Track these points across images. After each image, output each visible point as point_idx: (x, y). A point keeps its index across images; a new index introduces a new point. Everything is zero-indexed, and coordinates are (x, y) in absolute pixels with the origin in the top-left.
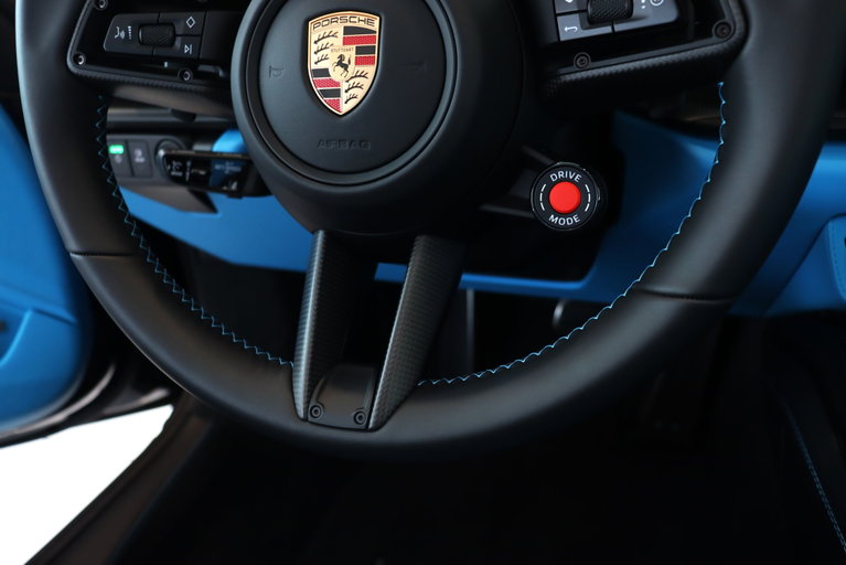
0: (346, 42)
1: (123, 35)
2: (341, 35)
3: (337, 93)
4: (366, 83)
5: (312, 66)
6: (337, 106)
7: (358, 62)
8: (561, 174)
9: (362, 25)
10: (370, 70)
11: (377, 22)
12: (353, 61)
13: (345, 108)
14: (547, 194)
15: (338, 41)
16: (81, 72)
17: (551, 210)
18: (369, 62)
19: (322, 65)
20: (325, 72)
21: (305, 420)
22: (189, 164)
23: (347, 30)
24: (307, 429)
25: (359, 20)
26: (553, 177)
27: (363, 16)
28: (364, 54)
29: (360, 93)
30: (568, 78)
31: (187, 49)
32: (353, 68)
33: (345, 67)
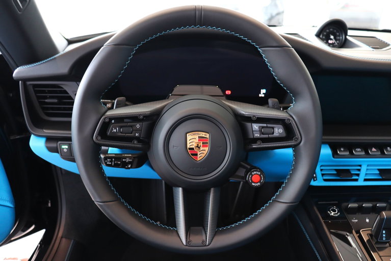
0: (199, 140)
1: (115, 131)
2: (197, 139)
3: (197, 155)
4: (205, 152)
5: (188, 147)
6: (197, 158)
7: (203, 146)
8: (255, 173)
9: (204, 136)
10: (207, 149)
11: (208, 135)
12: (201, 146)
13: (199, 159)
14: (251, 178)
15: (197, 140)
16: (97, 142)
17: (252, 182)
18: (206, 146)
19: (191, 147)
20: (193, 149)
21: (187, 245)
22: (113, 160)
23: (199, 137)
24: (187, 247)
25: (203, 134)
26: (253, 173)
27: (204, 133)
28: (205, 145)
29: (203, 155)
30: (254, 146)
31: (137, 135)
32: (201, 148)
33: (199, 148)
